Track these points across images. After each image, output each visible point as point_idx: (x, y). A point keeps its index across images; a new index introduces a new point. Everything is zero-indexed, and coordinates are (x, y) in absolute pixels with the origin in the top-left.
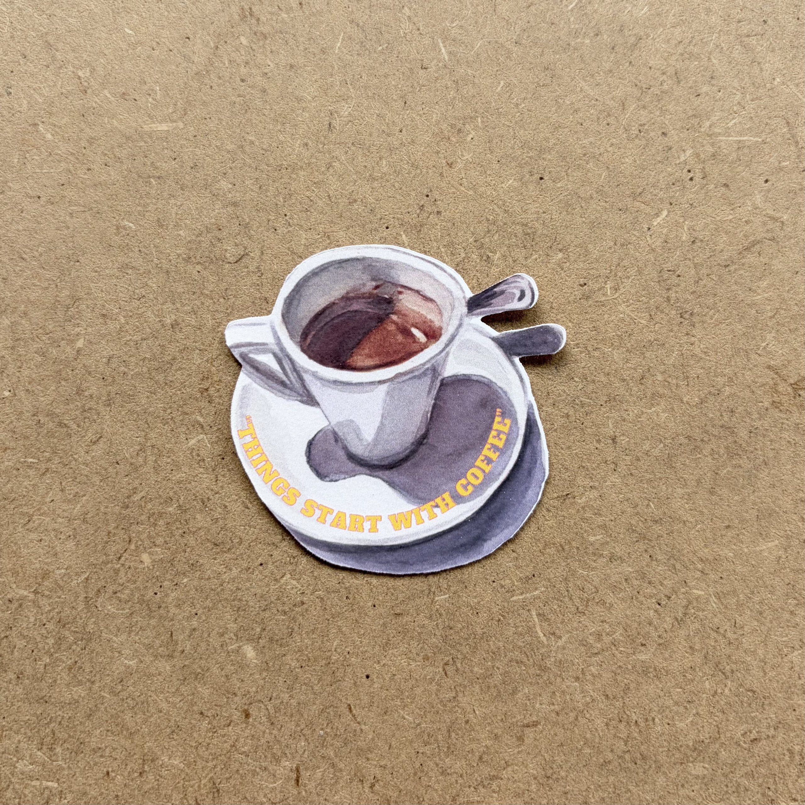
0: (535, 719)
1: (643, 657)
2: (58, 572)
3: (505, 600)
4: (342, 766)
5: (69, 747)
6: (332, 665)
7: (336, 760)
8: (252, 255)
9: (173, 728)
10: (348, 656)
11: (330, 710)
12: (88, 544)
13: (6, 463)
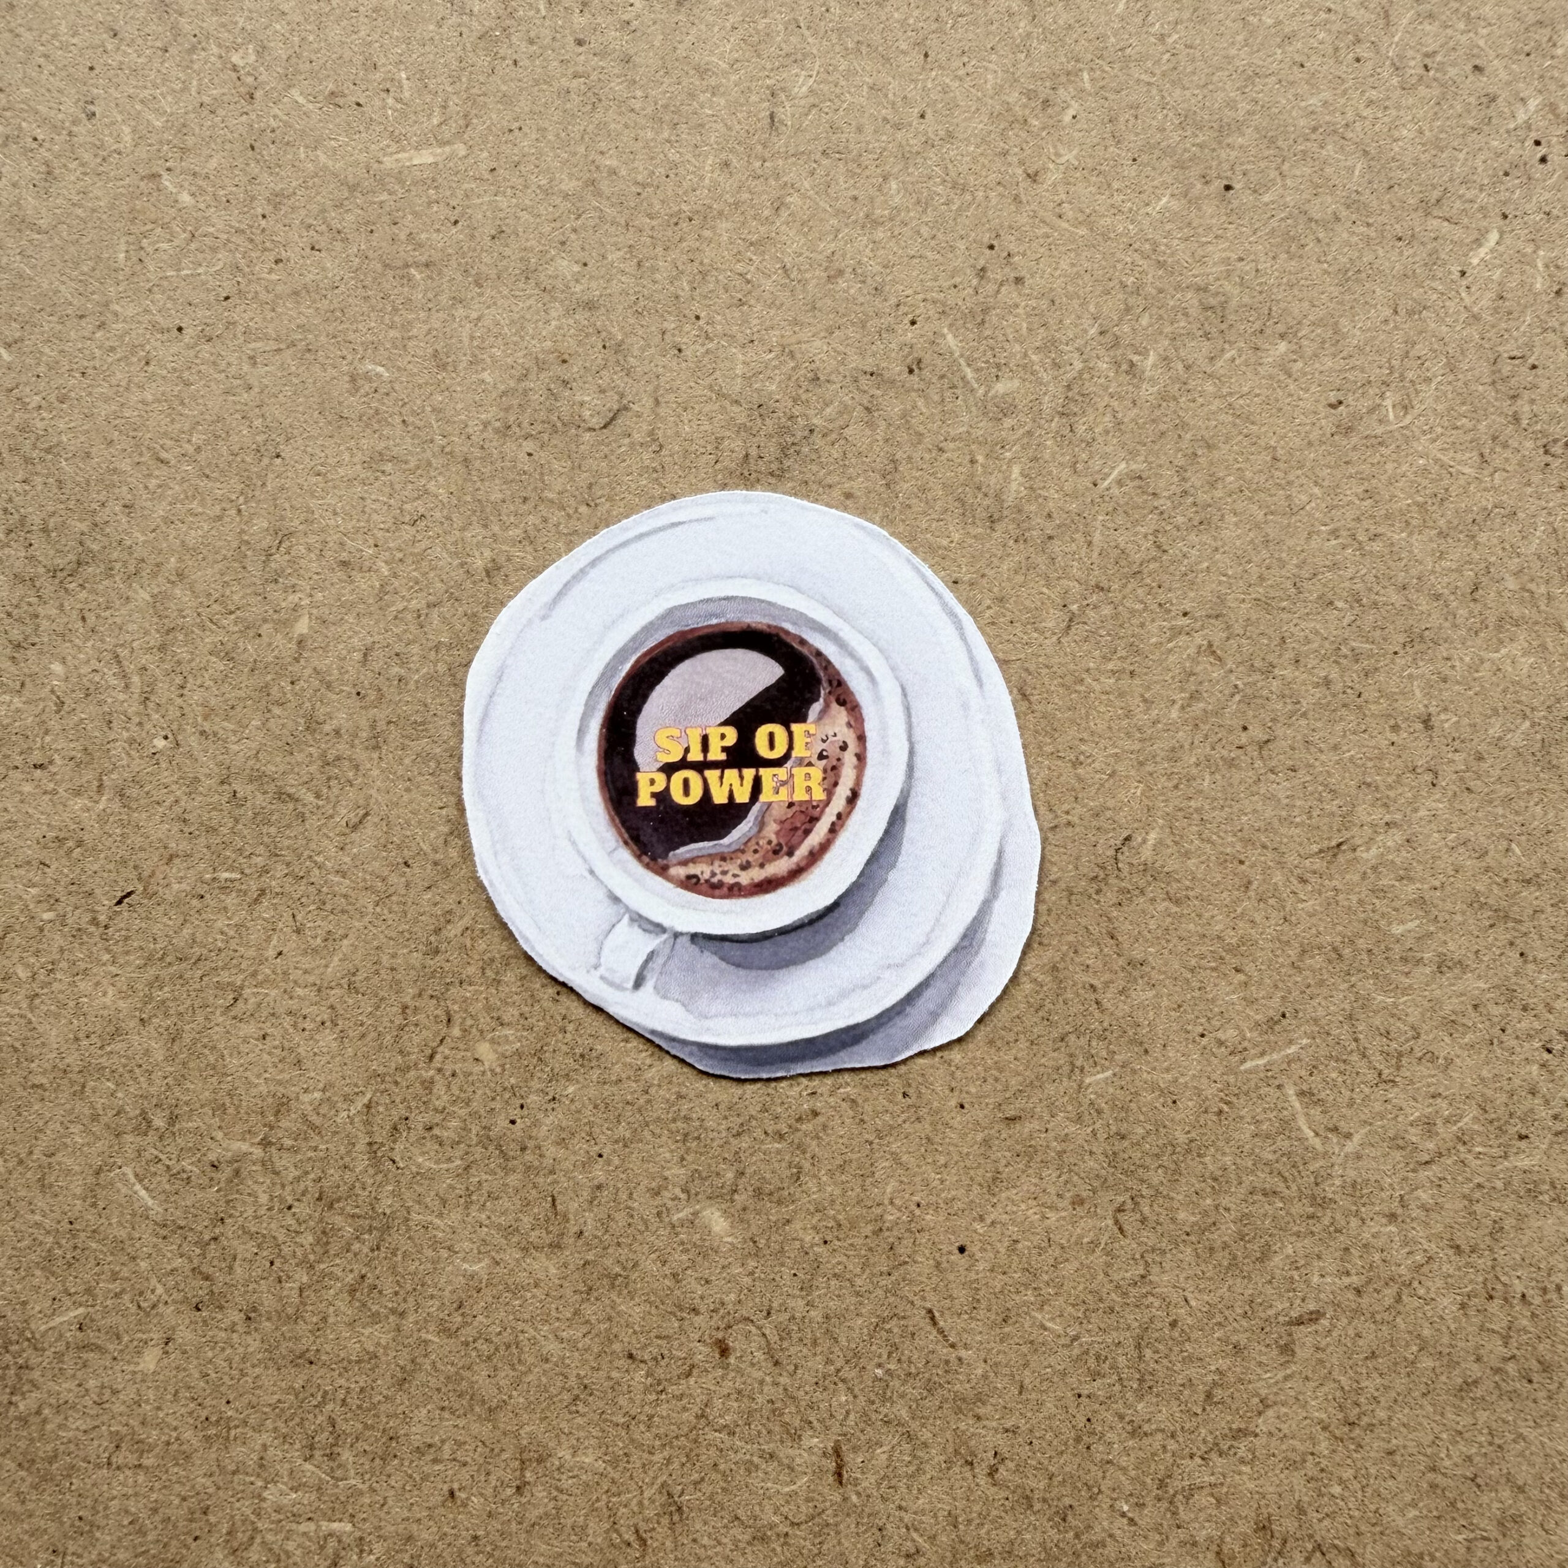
0: (1312, 1306)
1: (1524, 1162)
2: (306, 1098)
3: (1230, 1070)
4: (926, 1435)
5: (367, 1448)
6: (887, 1234)
7: (915, 1425)
8: (635, 407)
9: (576, 1392)
10: (917, 1212)
11: (891, 1324)
12: (363, 1036)
13: (176, 886)
